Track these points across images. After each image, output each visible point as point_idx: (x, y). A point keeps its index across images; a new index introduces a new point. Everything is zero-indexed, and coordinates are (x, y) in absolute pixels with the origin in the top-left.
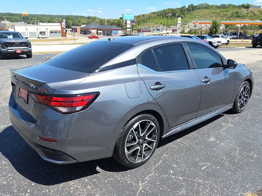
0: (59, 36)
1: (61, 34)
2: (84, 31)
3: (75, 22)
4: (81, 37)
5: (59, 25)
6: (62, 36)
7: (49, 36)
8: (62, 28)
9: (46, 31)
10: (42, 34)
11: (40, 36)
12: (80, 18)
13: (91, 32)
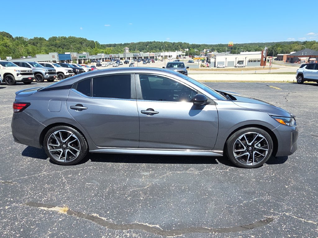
0: (258, 65)
1: (260, 63)
2: (291, 59)
3: (285, 49)
4: (285, 66)
5: (260, 54)
6: (261, 65)
7: (246, 65)
8: (262, 56)
9: (244, 60)
10: (240, 63)
11: (238, 65)
12: (294, 44)
13: (300, 60)
